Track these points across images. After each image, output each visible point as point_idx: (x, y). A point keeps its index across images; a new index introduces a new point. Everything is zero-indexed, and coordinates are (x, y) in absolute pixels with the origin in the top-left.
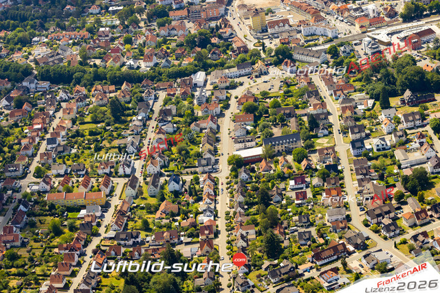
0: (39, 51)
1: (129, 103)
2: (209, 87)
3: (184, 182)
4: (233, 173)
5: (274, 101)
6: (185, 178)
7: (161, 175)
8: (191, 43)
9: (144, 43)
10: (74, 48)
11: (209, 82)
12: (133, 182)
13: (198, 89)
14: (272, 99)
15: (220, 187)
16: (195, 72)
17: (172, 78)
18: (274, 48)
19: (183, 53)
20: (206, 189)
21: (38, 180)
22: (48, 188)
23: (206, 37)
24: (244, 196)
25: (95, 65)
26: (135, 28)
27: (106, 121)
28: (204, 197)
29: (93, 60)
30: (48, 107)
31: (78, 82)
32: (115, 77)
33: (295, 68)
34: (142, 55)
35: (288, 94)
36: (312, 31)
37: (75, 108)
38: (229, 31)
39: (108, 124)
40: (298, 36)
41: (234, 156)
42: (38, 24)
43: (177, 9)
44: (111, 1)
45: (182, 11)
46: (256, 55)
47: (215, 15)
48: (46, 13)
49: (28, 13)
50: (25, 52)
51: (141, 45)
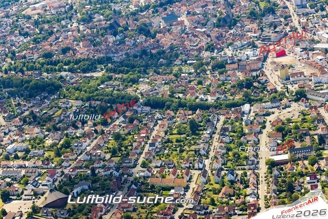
0: (143, 87)
1: (201, 122)
2: (252, 114)
3: (237, 175)
4: (269, 171)
5: (296, 125)
6: (237, 172)
7: (222, 169)
8: (240, 86)
9: (210, 85)
10: (166, 86)
11: (252, 111)
12: (204, 174)
13: (245, 115)
14: (294, 124)
15: (260, 179)
16: (243, 104)
17: (229, 107)
18: (294, 90)
19: (235, 91)
20: (252, 180)
21: (144, 169)
22: (150, 174)
23: (251, 82)
24: (277, 186)
25: (179, 97)
26: (204, 75)
27: (187, 133)
28: (250, 185)
29: (178, 94)
30: (149, 123)
31: (168, 108)
32: (192, 106)
33: (308, 104)
34: (209, 92)
35: (304, 121)
36: (319, 80)
37: (167, 124)
39: (188, 136)
40: (310, 83)
41: (270, 159)
42: (142, 70)
43: (230, 63)
44: (188, 57)
45: (233, 65)
46: (283, 94)
47: (256, 68)
48: (147, 63)
49: (136, 63)
50: (134, 87)
51: (208, 85)
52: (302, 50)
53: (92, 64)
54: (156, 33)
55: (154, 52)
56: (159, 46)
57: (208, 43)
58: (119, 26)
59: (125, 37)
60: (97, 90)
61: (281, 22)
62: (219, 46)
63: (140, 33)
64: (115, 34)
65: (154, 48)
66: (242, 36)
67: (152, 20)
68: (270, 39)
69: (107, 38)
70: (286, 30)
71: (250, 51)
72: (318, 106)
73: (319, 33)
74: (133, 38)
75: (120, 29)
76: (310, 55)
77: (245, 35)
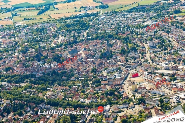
0: (49, 93)
1: (78, 115)
2: (111, 111)
8: (107, 94)
9: (89, 93)
10: (62, 93)
13: (106, 112)
14: (134, 118)
16: (106, 105)
17: (97, 107)
18: (138, 97)
19: (103, 97)
23: (112, 92)
25: (68, 100)
26: (87, 87)
27: (68, 122)
29: (68, 98)
30: (47, 115)
31: (61, 106)
32: (75, 105)
33: (145, 106)
34: (87, 97)
35: (140, 116)
36: (155, 92)
37: (57, 116)
38: (122, 90)
40: (149, 94)
42: (51, 83)
43: (105, 80)
44: (80, 76)
45: (106, 81)
46: (131, 100)
47: (119, 84)
48: (55, 79)
49: (48, 78)
50: (44, 93)
51: (87, 93)
52: (148, 73)
53: (22, 78)
54: (64, 60)
55: (60, 72)
56: (64, 69)
57: (93, 68)
58: (42, 56)
59: (45, 63)
60: (21, 94)
61: (139, 56)
62: (99, 70)
63: (54, 60)
64: (39, 61)
65: (60, 70)
66: (114, 64)
67: (63, 53)
68: (131, 66)
69: (34, 63)
70: (141, 61)
71: (117, 73)
72: (151, 108)
73: (161, 63)
74: (50, 63)
75: (42, 57)
76: (152, 77)
77: (116, 63)
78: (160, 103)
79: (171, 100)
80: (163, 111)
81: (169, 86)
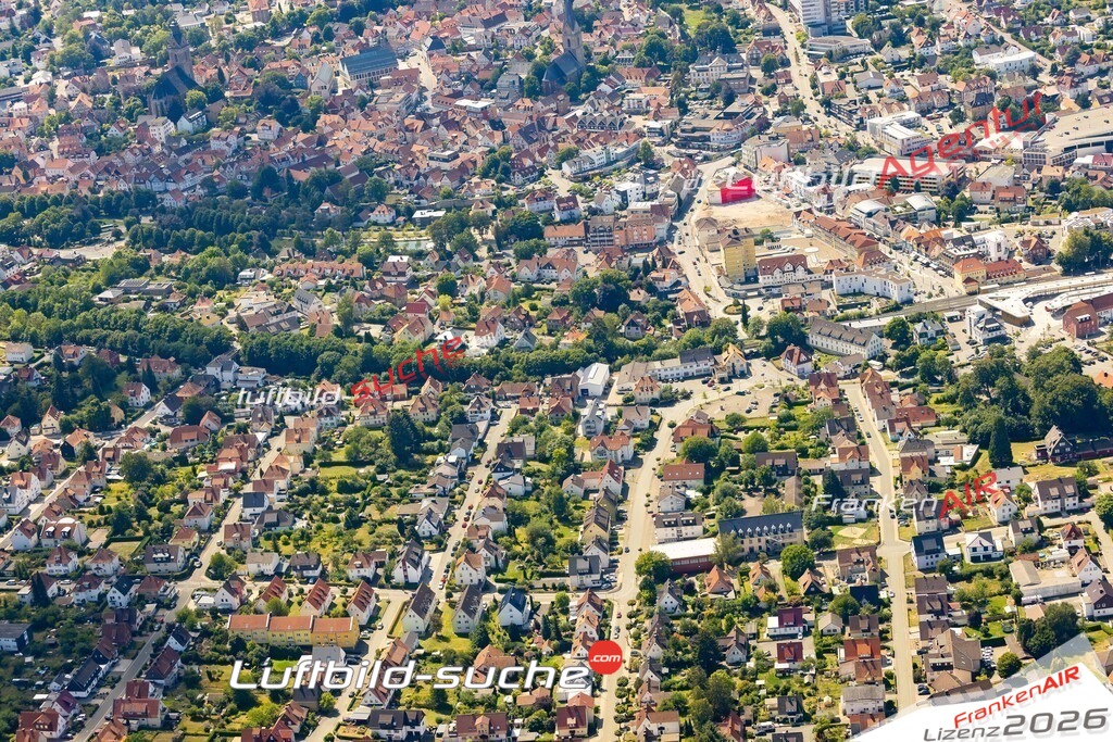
0: (251, 301)
1: (433, 424)
2: (615, 398)
3: (536, 608)
4: (646, 594)
5: (754, 436)
6: (537, 597)
7: (487, 588)
8: (585, 299)
9: (482, 294)
10: (328, 297)
11: (615, 388)
12: (421, 599)
13: (589, 401)
14: (751, 433)
15: (614, 622)
16: (586, 364)
17: (535, 374)
18: (766, 317)
19: (565, 319)
20: (582, 626)
21: (217, 584)
22: (235, 602)
23: (618, 287)
24: (663, 646)
25: (368, 338)
26: (466, 260)
27: (378, 462)
28: (576, 642)
29: (366, 325)
30: (255, 425)
31: (328, 372)
33: (809, 367)
34: (474, 321)
35: (787, 424)
36: (856, 286)
37: (313, 430)
38: (670, 276)
39: (382, 470)
40: (825, 295)
41: (651, 555)
42: (255, 240)
43: (564, 222)
44: (419, 198)
45: (572, 227)
46: (727, 332)
47: (646, 239)
48: (276, 217)
49: (238, 215)
50: (221, 300)
51: (474, 297)
53: (85, 217)
54: (318, 110)
55: (301, 176)
56: (323, 158)
57: (492, 151)
58: (192, 84)
59: (210, 125)
60: (88, 306)
61: (752, 80)
62: (528, 162)
63: (264, 111)
64: (174, 114)
65: (303, 165)
66: (610, 129)
67: (308, 66)
68: (707, 139)
69: (145, 127)
70: (765, 111)
71: (634, 181)
72: (842, 374)
73: (876, 120)
74: (237, 129)
75: (193, 94)
76: (836, 198)
77: (622, 124)
78: (894, 347)
79: (952, 328)
80: (910, 390)
81: (937, 250)
